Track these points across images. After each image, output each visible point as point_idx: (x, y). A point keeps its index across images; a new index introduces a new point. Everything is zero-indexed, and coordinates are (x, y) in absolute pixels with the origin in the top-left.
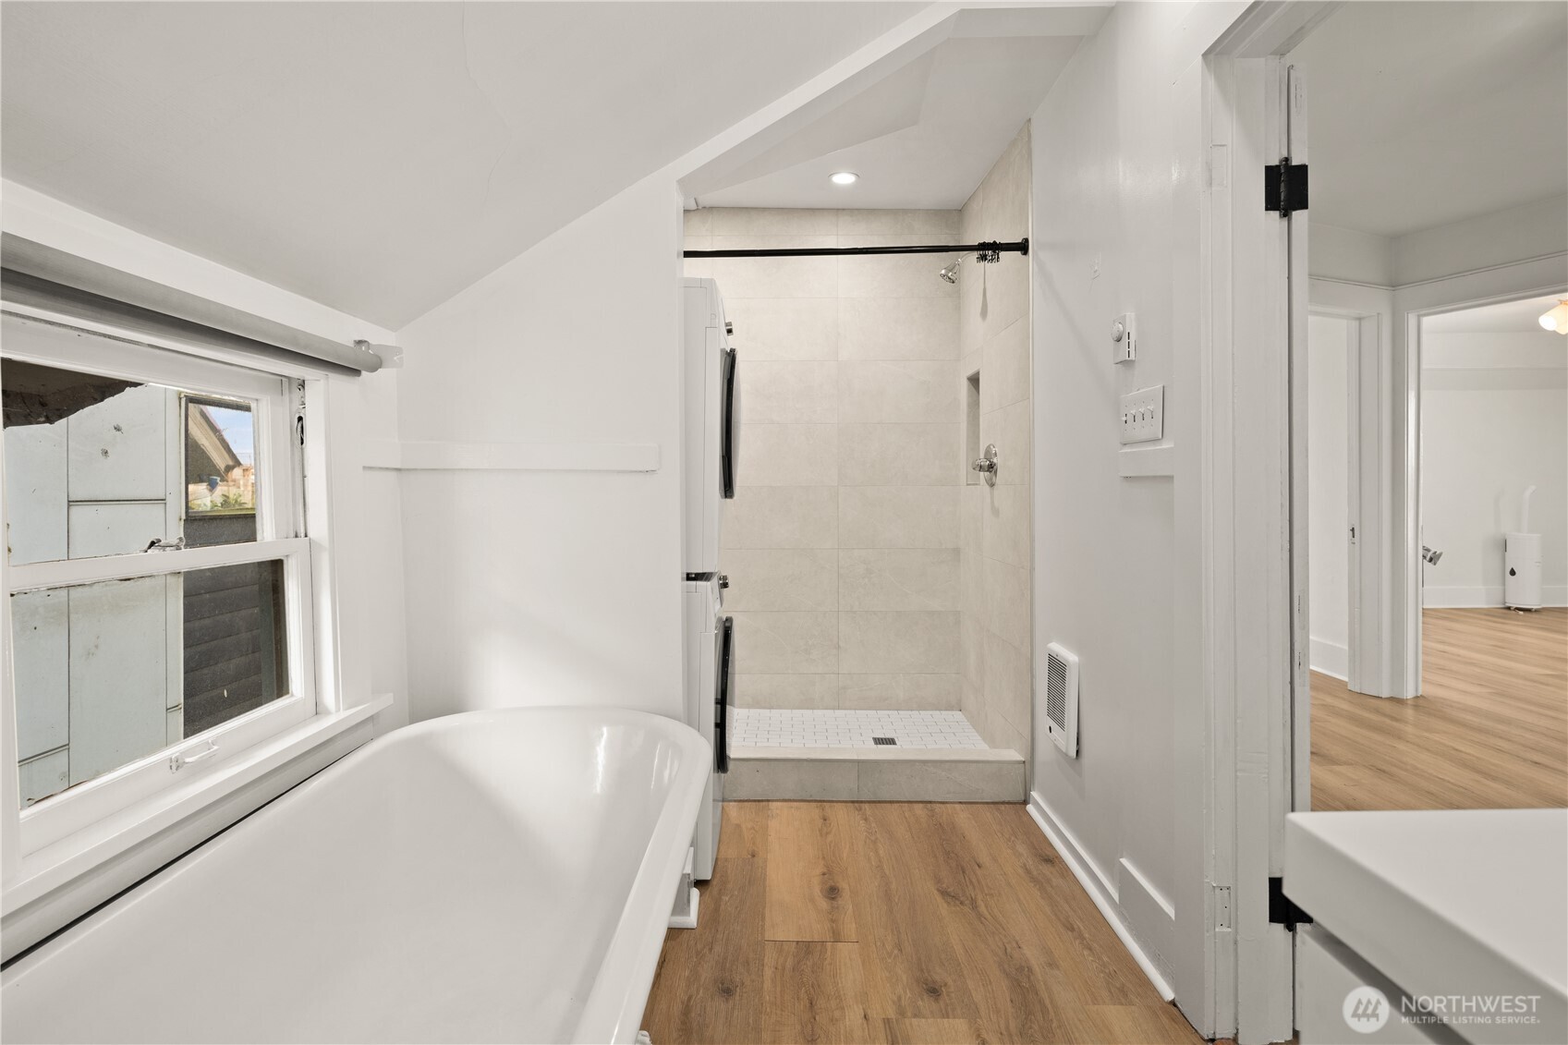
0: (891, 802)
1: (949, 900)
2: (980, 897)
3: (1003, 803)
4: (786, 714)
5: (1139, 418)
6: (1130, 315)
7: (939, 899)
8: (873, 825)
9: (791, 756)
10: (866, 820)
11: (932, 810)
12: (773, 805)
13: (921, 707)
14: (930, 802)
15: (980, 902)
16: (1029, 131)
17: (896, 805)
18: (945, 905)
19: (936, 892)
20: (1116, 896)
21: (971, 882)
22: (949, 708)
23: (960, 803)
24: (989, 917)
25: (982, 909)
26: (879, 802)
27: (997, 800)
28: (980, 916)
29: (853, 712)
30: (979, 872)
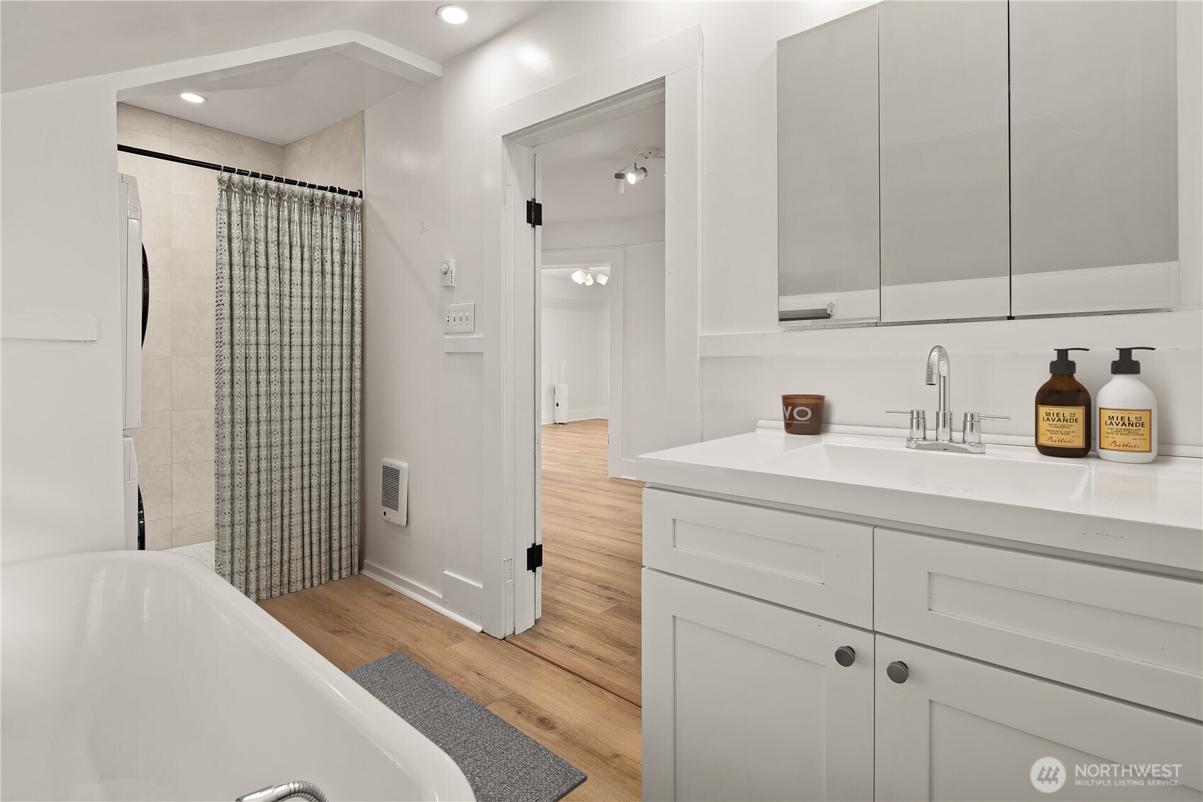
1: (339, 634)
2: (358, 626)
5: (458, 320)
6: (452, 261)
7: (332, 636)
15: (359, 628)
16: (363, 119)
18: (338, 638)
19: (328, 633)
20: (441, 596)
21: (347, 620)
24: (368, 633)
25: (362, 630)
28: (363, 635)
30: (349, 614)
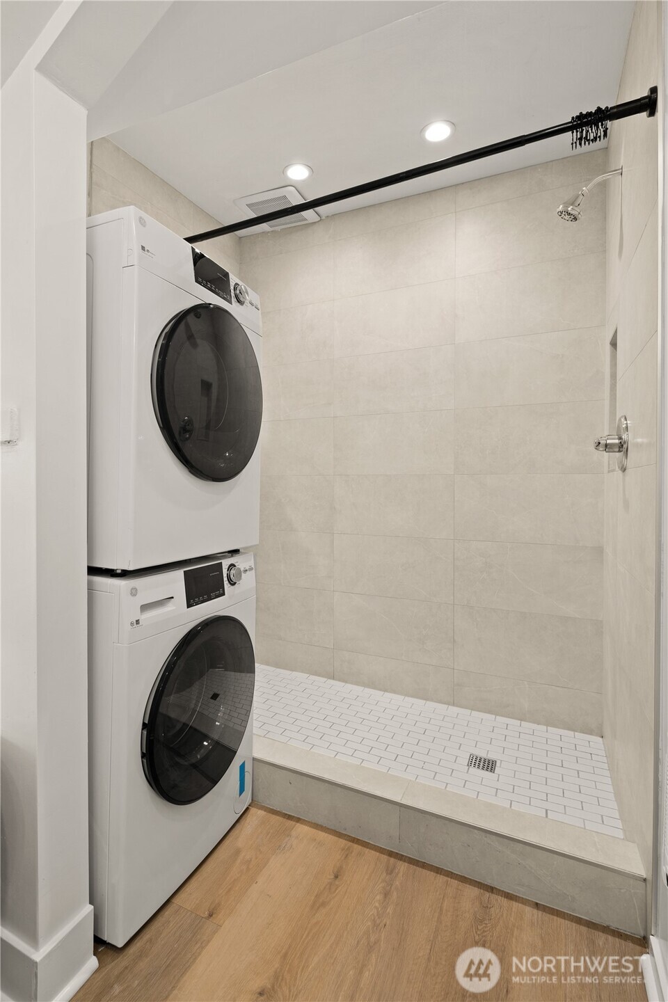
0: (438, 871)
3: (606, 930)
4: (397, 699)
8: (390, 910)
9: (327, 776)
10: (386, 895)
11: (486, 908)
12: (302, 829)
13: (549, 723)
14: (491, 889)
17: (442, 879)
22: (588, 731)
23: (537, 905)
26: (424, 865)
27: (596, 920)
29: (468, 711)
